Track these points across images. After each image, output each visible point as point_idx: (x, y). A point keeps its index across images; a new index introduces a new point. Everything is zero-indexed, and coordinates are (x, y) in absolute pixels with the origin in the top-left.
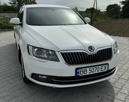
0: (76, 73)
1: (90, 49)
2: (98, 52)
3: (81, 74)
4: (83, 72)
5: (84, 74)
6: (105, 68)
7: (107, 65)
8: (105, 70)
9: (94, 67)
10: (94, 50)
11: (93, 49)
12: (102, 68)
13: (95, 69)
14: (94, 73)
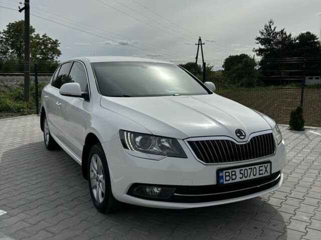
0: (219, 178)
1: (238, 135)
2: (251, 140)
3: (227, 180)
4: (229, 176)
5: (231, 181)
6: (266, 170)
7: (269, 164)
8: (266, 174)
9: (247, 168)
10: (245, 136)
11: (244, 134)
12: (261, 168)
13: (249, 171)
14: (248, 178)
